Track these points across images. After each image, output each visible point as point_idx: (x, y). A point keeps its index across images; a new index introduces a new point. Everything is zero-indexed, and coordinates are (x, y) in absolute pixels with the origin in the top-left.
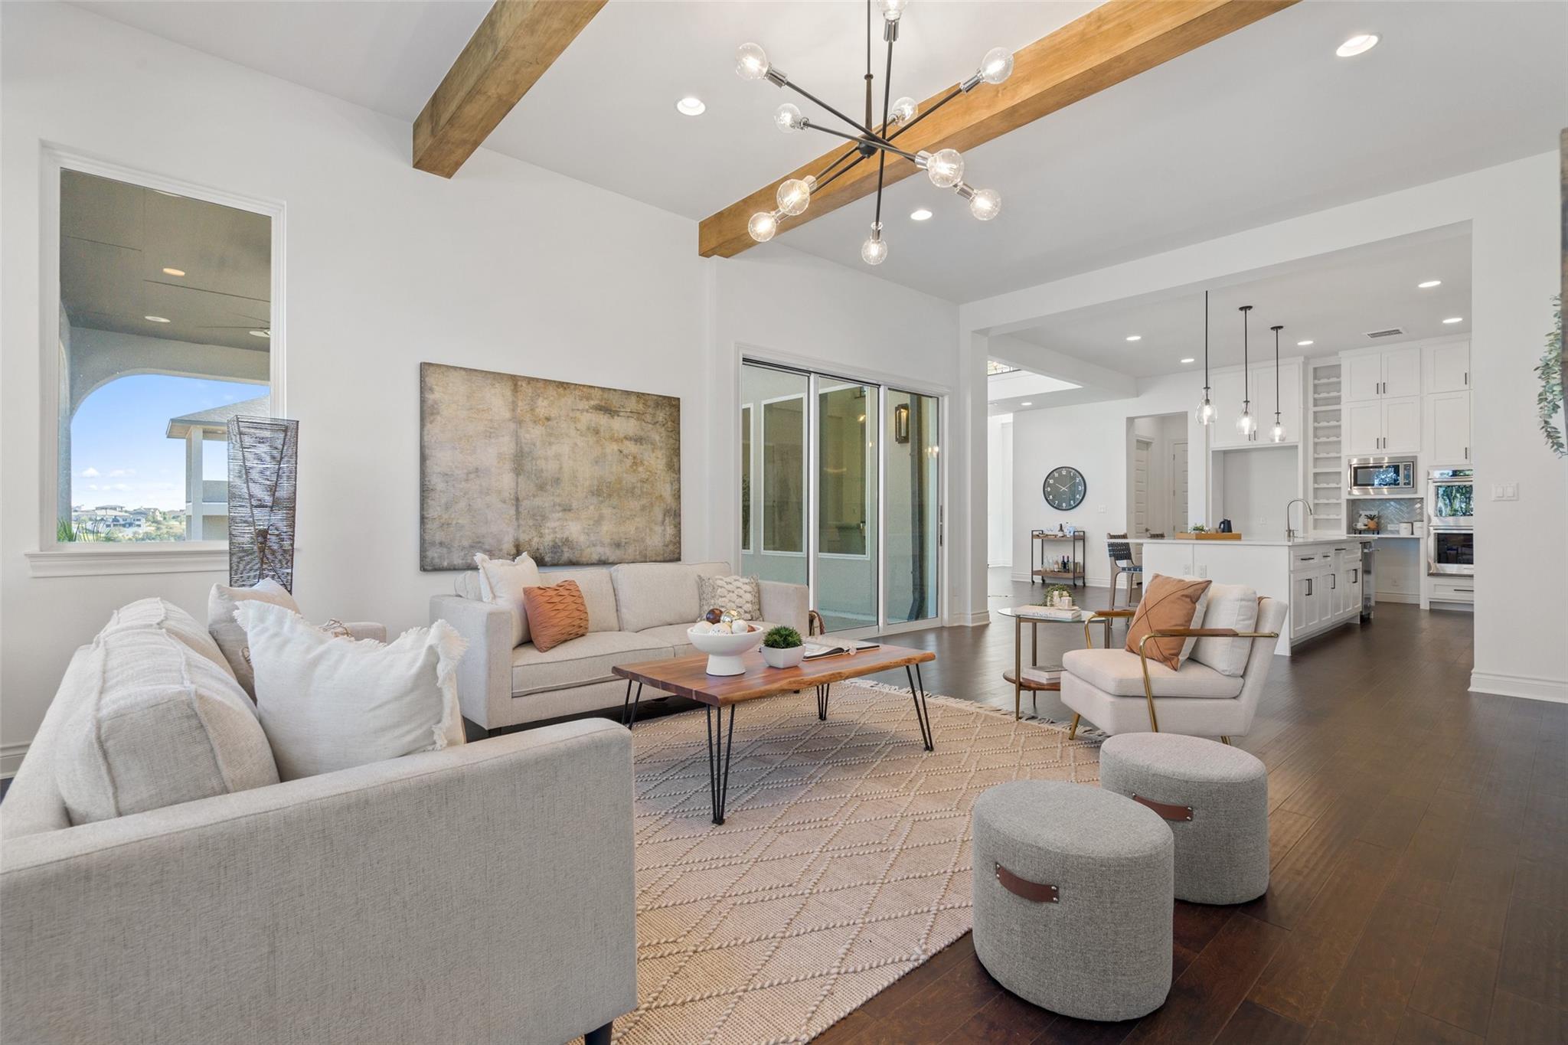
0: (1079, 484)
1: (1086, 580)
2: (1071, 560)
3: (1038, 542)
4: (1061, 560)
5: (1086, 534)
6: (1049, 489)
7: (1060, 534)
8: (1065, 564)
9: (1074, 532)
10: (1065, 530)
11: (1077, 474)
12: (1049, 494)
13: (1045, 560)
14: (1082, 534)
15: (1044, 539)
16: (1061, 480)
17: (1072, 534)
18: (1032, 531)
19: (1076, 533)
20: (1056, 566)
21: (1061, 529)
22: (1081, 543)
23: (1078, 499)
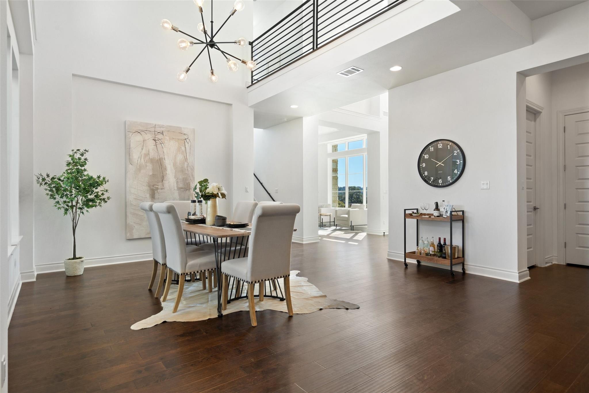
0: (457, 157)
1: (466, 267)
2: (448, 242)
3: (412, 223)
4: (436, 243)
5: (466, 214)
6: (424, 165)
7: (436, 213)
8: (441, 247)
9: (451, 212)
10: (442, 209)
11: (456, 147)
12: (425, 169)
13: (420, 242)
14: (461, 213)
15: (419, 218)
16: (437, 154)
17: (448, 214)
18: (405, 210)
19: (453, 213)
20: (432, 249)
21: (437, 208)
22: (460, 224)
23: (456, 174)
